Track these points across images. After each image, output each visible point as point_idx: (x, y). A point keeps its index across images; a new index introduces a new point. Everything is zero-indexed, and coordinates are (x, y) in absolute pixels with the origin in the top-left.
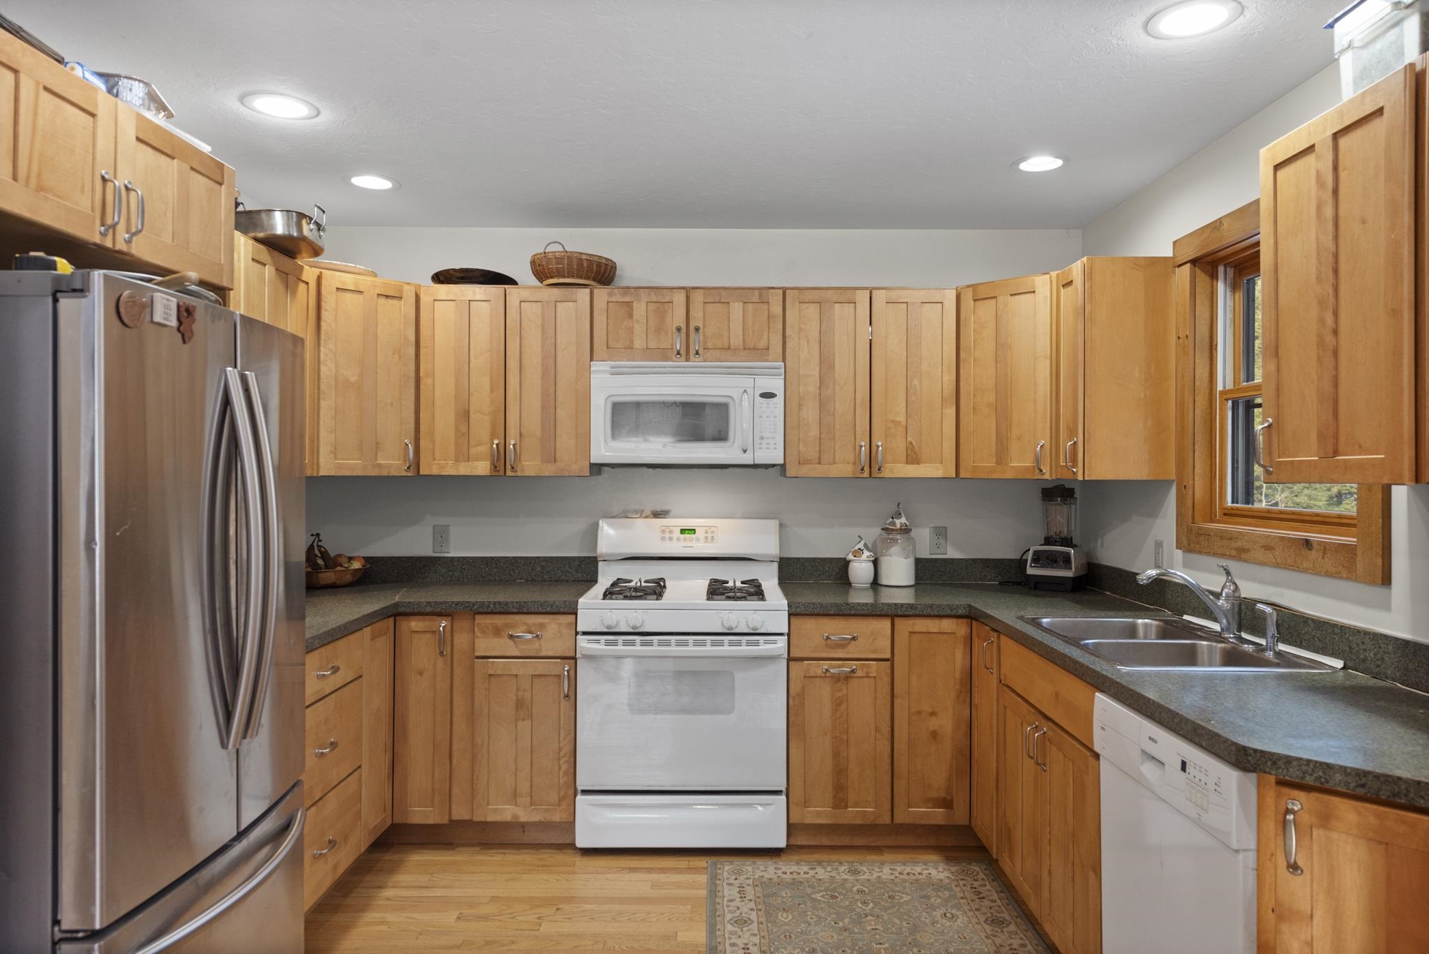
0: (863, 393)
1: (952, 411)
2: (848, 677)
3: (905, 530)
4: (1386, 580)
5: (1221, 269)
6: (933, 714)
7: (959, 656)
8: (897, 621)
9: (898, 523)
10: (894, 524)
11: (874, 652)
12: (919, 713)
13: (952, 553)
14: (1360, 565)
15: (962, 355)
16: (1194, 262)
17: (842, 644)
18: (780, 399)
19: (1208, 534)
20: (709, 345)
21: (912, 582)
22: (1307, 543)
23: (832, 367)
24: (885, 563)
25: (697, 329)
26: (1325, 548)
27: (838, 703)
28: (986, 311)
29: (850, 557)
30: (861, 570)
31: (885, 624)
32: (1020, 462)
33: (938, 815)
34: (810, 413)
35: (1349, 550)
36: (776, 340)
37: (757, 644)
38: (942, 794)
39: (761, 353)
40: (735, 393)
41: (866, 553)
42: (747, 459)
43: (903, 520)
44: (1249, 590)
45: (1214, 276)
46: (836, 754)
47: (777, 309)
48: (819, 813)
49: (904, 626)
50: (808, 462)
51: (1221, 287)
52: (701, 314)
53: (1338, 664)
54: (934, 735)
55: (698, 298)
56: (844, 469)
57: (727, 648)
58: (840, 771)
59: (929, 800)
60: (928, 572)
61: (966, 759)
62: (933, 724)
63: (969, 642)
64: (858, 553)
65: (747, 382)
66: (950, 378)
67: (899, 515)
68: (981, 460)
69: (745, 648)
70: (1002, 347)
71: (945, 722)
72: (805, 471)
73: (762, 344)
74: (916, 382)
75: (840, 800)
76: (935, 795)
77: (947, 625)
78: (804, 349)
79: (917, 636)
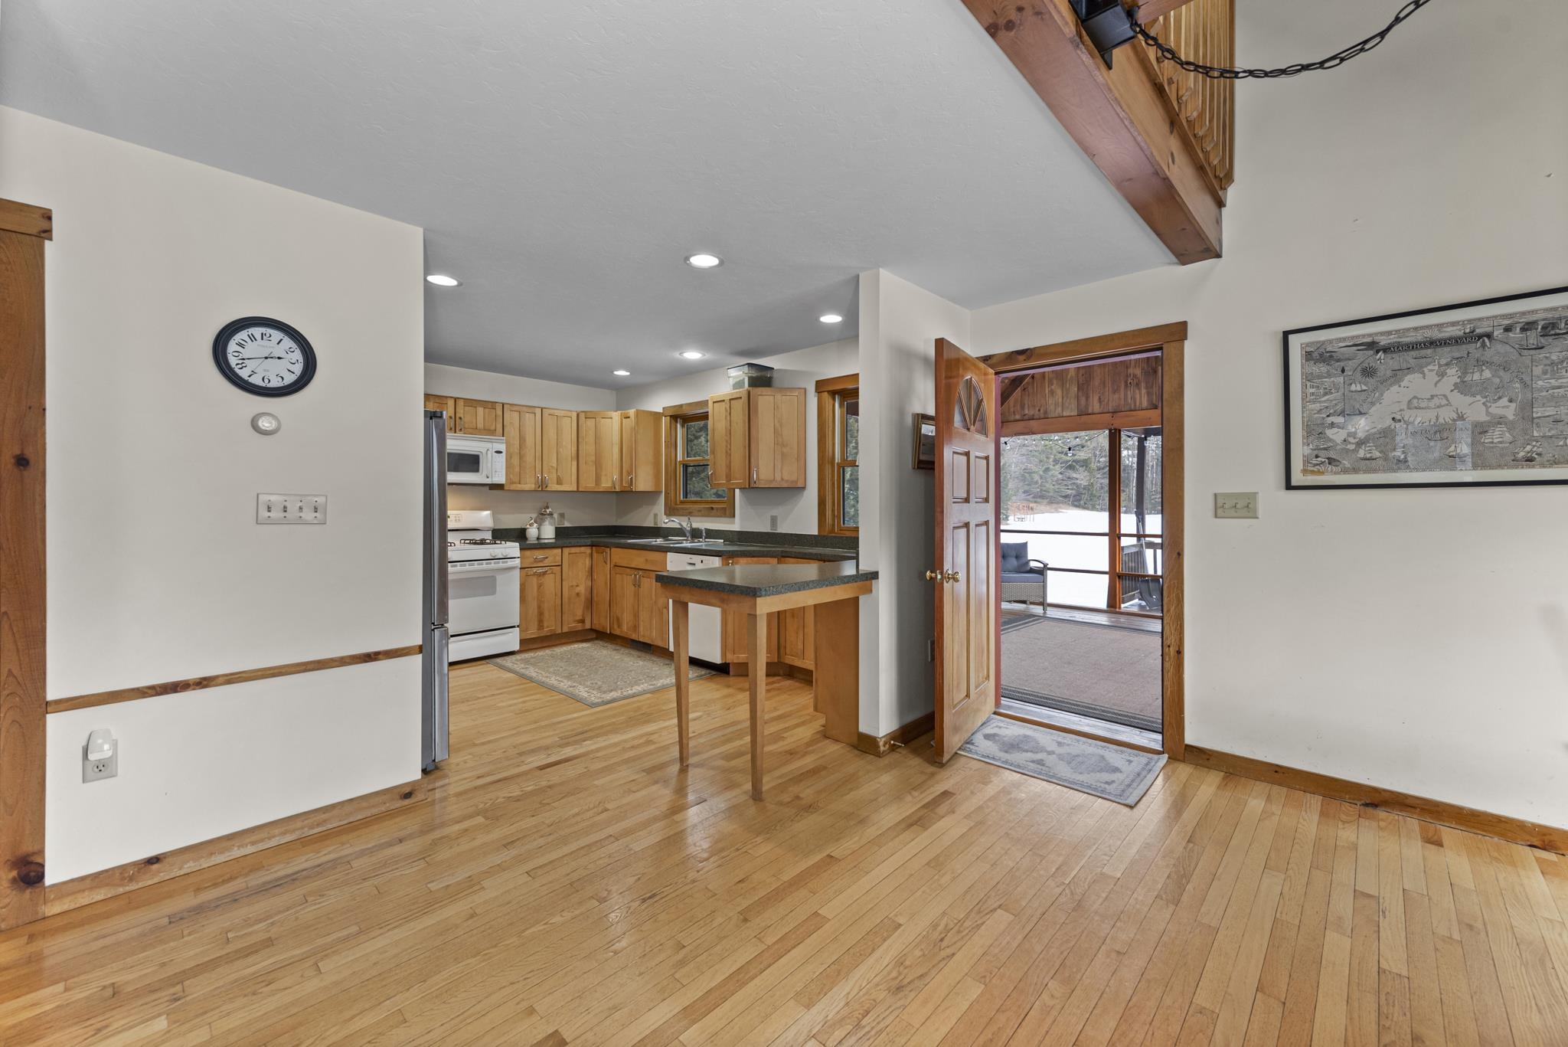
0: (538, 454)
1: (575, 463)
2: (545, 573)
3: (551, 514)
4: (734, 516)
5: (679, 420)
6: (577, 586)
7: (588, 562)
8: (564, 549)
9: (548, 511)
10: (546, 511)
11: (555, 562)
12: (572, 586)
13: (567, 524)
14: (727, 513)
15: (580, 440)
16: (671, 416)
17: (542, 560)
18: (504, 454)
19: (677, 509)
20: (466, 426)
21: (554, 537)
22: (712, 508)
23: (525, 441)
24: (542, 528)
25: (460, 418)
26: (717, 509)
27: (540, 586)
28: (591, 423)
29: (528, 526)
30: (532, 532)
31: (560, 550)
32: (606, 484)
33: (579, 627)
34: (516, 461)
35: (725, 509)
36: (499, 426)
37: (507, 562)
38: (581, 618)
39: (492, 432)
40: (484, 452)
41: (535, 525)
42: (488, 481)
43: (550, 510)
44: (695, 525)
45: (676, 422)
46: (539, 607)
47: (500, 412)
48: (533, 632)
49: (566, 551)
50: (515, 483)
51: (679, 425)
52: (462, 411)
53: (722, 541)
54: (578, 594)
55: (461, 403)
56: (530, 486)
57: (493, 565)
58: (541, 614)
59: (575, 621)
60: (560, 532)
61: (590, 603)
62: (578, 589)
63: (591, 555)
64: (531, 525)
65: (489, 445)
66: (574, 449)
67: (548, 508)
68: (588, 484)
69: (501, 565)
70: (598, 438)
71: (582, 589)
72: (513, 487)
73: (493, 428)
74: (561, 450)
75: (541, 626)
76: (578, 618)
77: (583, 549)
78: (512, 432)
79: (571, 555)
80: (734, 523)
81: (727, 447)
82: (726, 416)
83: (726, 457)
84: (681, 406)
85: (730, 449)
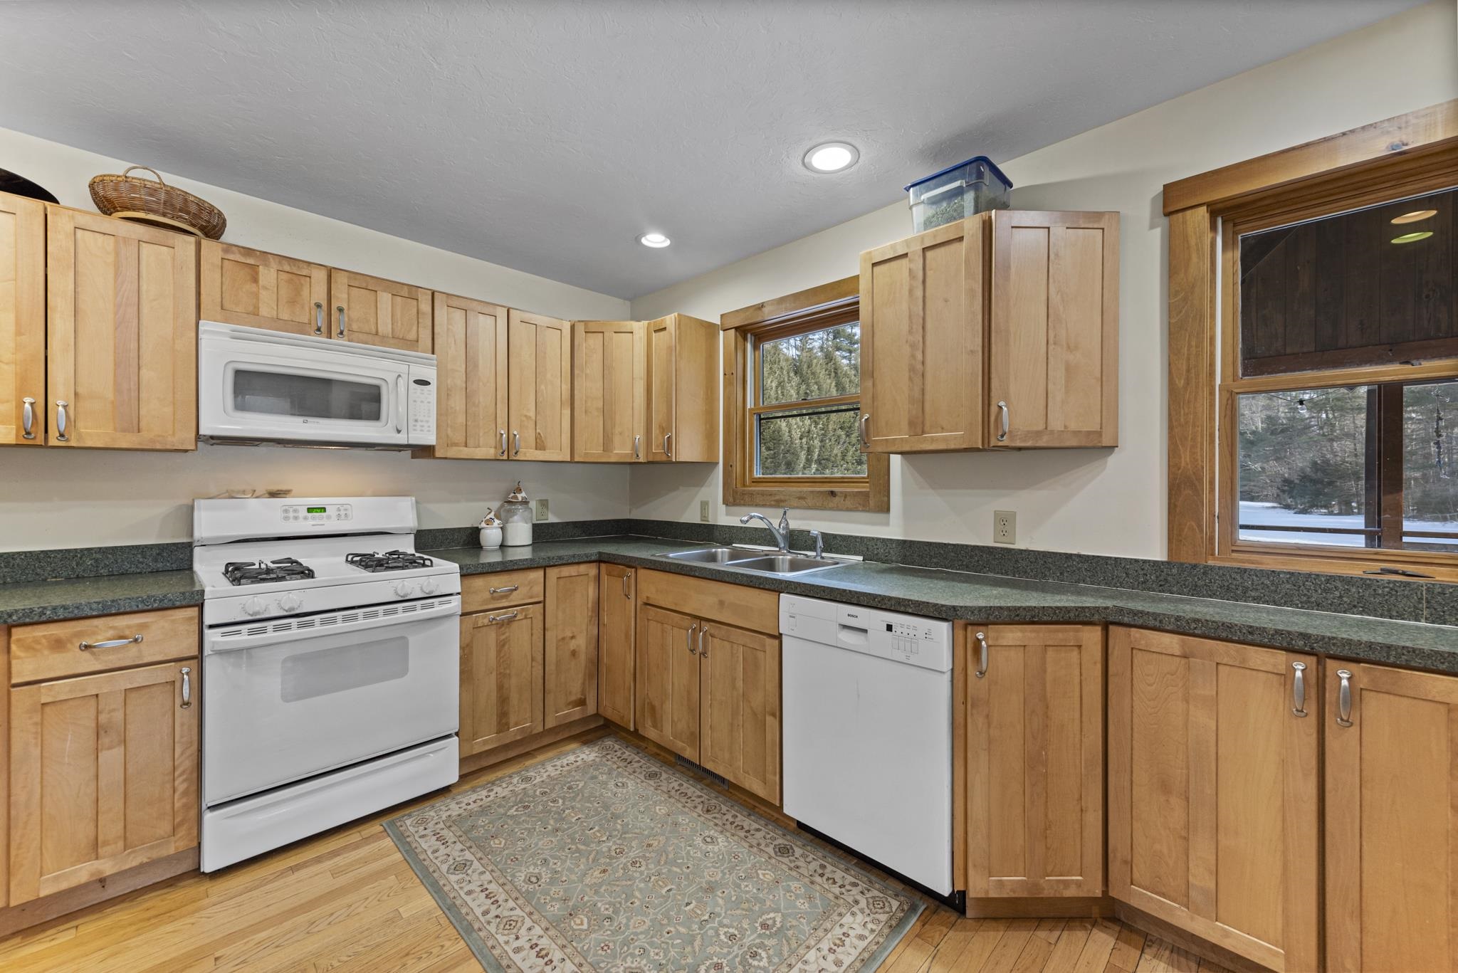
0: (502, 393)
1: (567, 412)
2: (511, 621)
3: (525, 502)
4: (888, 510)
5: (749, 335)
6: (573, 637)
7: (592, 591)
8: (548, 570)
9: (520, 496)
10: (516, 498)
11: (531, 597)
12: (563, 639)
13: (552, 519)
14: (872, 503)
15: (576, 372)
16: (737, 328)
17: (506, 596)
18: (433, 387)
19: (751, 494)
20: (355, 327)
21: (530, 542)
22: (833, 494)
23: (476, 366)
24: (510, 527)
25: (341, 310)
26: (846, 495)
27: (501, 645)
28: (595, 341)
29: (483, 525)
30: (491, 535)
31: (540, 573)
32: (621, 451)
33: (576, 713)
34: (458, 403)
35: (866, 495)
36: (425, 336)
37: (432, 606)
38: (579, 696)
39: (413, 344)
40: (390, 378)
41: (497, 522)
42: (401, 439)
43: (523, 494)
44: (795, 524)
45: (745, 339)
46: (500, 687)
47: (426, 307)
48: (486, 741)
49: (553, 573)
50: (456, 445)
51: (749, 347)
52: (345, 296)
53: (861, 558)
54: (574, 653)
55: (340, 282)
56: (487, 451)
57: (401, 615)
58: (503, 700)
59: (569, 704)
60: (542, 534)
61: (596, 666)
62: (573, 645)
63: (598, 578)
64: (490, 522)
65: (403, 368)
66: (566, 387)
67: (520, 491)
68: (591, 448)
69: (420, 613)
70: (607, 369)
71: (581, 643)
72: (452, 452)
73: (412, 336)
74: (543, 387)
75: (502, 726)
76: (573, 698)
77: (583, 568)
78: (451, 342)
79: (562, 582)
80: (887, 524)
81: (913, 356)
82: (911, 291)
83: (910, 379)
84: (761, 307)
85: (923, 363)
